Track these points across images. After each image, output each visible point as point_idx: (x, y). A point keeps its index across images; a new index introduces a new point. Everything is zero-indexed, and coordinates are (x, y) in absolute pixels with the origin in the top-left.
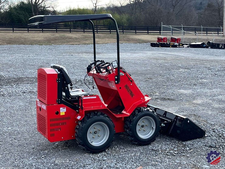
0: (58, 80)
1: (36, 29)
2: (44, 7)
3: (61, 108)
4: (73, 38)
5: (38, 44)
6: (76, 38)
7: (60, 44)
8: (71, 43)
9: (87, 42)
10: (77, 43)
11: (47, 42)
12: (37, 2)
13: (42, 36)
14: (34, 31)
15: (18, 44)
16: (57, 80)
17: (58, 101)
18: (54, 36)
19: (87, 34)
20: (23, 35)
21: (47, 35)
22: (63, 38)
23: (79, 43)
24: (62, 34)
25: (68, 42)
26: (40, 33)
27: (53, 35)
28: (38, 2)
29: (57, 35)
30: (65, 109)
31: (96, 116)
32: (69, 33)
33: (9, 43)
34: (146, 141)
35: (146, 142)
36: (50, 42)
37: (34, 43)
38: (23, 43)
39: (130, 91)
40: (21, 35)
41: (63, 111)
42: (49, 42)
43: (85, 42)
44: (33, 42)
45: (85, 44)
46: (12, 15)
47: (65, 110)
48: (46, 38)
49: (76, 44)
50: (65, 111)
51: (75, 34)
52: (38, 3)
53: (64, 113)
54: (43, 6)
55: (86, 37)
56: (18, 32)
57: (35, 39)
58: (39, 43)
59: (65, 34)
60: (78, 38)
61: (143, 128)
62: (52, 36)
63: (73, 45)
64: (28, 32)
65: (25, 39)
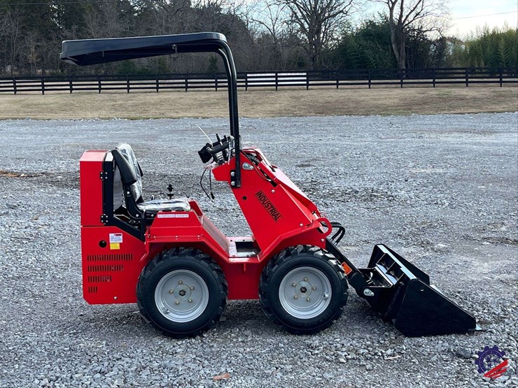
0: (104, 175)
1: (390, 81)
2: (420, 31)
3: (111, 235)
4: (467, 99)
5: (382, 113)
6: (475, 99)
7: (431, 112)
8: (459, 111)
9: (498, 108)
10: (474, 110)
11: (403, 110)
12: (403, 19)
13: (398, 95)
14: (384, 86)
15: (339, 113)
16: (101, 175)
17: (105, 219)
18: (423, 95)
19: (507, 89)
20: (356, 94)
21: (411, 92)
22: (445, 100)
23: (478, 110)
24: (447, 90)
25: (452, 108)
26: (394, 89)
27: (423, 93)
28: (406, 19)
29: (432, 92)
30: (121, 237)
31: (177, 257)
32: (463, 87)
33: (319, 113)
34: (304, 324)
35: (306, 328)
36: (410, 109)
37: (372, 112)
38: (350, 113)
39: (270, 206)
40: (352, 94)
41: (115, 241)
42: (407, 108)
43: (493, 106)
44: (372, 109)
45: (493, 112)
46: (348, 51)
47: (120, 239)
48: (405, 99)
49: (469, 113)
50: (121, 241)
51: (477, 89)
52: (407, 22)
53: (118, 245)
54: (416, 28)
55: (501, 96)
56: (347, 89)
57: (380, 102)
58: (384, 111)
59: (454, 89)
60: (480, 99)
61: (304, 295)
62: (421, 96)
63: (461, 114)
64: (370, 88)
65: (357, 102)
